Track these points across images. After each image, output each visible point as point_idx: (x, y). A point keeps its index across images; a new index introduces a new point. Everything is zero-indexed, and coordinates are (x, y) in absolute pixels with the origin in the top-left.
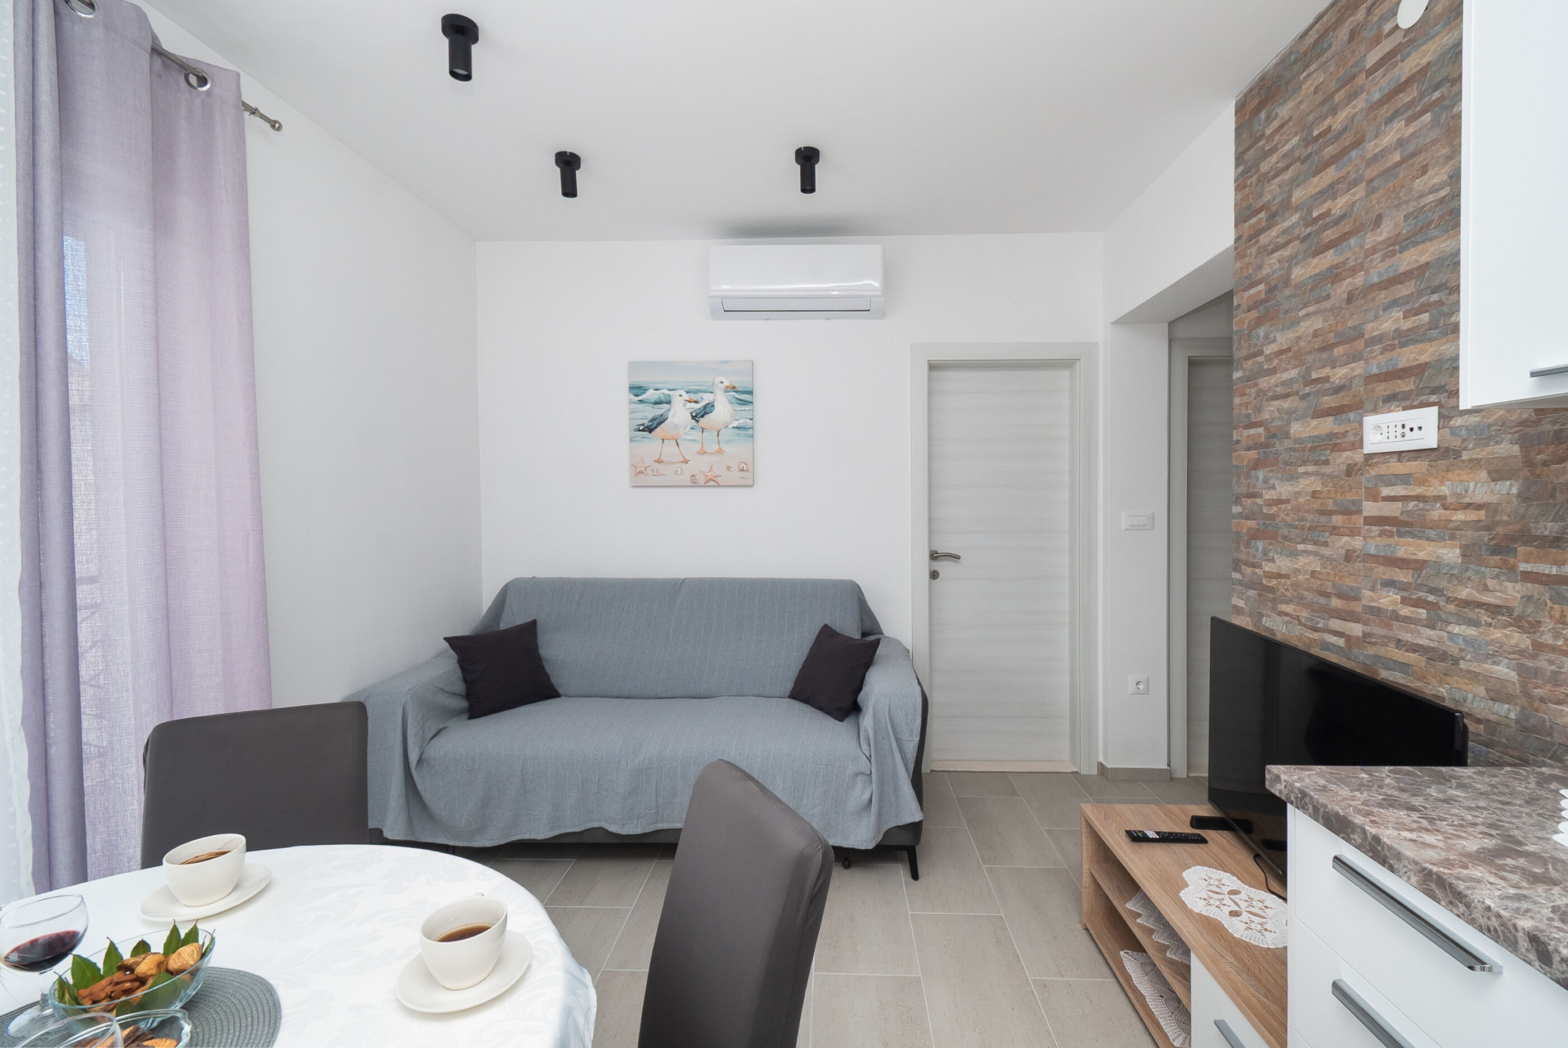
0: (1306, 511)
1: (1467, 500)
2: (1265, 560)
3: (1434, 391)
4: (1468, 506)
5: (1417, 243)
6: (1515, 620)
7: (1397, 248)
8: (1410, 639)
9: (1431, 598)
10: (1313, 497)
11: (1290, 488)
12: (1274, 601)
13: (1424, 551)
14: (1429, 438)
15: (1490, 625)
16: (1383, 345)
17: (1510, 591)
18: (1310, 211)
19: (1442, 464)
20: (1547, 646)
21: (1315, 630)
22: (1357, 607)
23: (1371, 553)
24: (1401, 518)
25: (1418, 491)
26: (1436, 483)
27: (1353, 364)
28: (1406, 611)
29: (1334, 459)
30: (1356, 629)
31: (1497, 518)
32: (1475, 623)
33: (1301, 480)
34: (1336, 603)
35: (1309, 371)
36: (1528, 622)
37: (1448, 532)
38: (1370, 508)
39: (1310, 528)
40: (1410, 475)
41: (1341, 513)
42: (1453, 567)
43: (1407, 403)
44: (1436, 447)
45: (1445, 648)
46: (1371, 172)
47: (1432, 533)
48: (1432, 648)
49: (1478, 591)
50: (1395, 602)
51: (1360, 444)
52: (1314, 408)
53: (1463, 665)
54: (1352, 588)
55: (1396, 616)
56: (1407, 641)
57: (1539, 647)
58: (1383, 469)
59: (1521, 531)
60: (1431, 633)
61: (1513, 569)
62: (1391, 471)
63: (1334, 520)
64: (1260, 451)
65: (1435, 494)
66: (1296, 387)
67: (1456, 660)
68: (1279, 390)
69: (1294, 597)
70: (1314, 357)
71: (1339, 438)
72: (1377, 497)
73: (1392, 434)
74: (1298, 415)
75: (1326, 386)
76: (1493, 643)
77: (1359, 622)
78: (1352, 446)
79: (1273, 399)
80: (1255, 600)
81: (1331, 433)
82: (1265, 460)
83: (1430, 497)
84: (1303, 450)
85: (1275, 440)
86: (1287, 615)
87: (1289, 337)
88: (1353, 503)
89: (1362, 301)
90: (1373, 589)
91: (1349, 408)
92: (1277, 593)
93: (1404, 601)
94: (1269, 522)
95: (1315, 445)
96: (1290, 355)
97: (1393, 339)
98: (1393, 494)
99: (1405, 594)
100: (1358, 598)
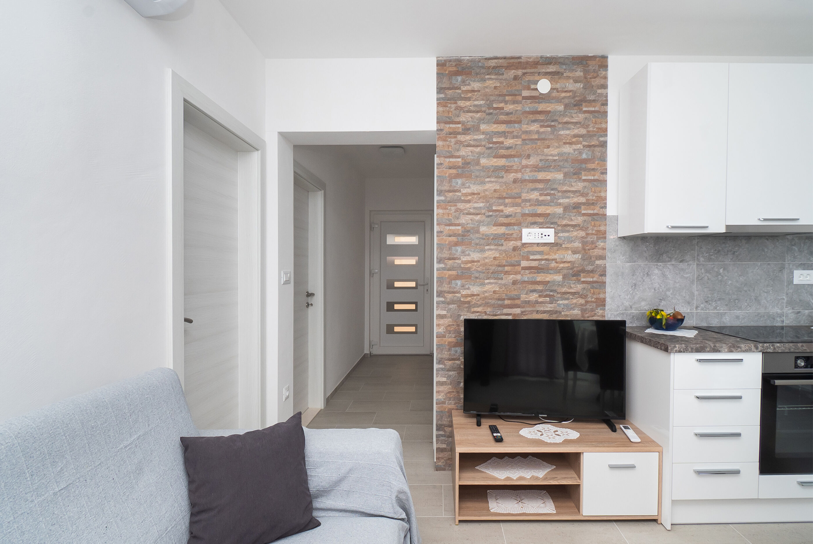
0: (490, 265)
1: (565, 260)
2: (462, 290)
3: (552, 224)
4: (564, 262)
5: (546, 171)
6: (580, 296)
7: (537, 169)
8: (543, 310)
9: (551, 293)
10: (494, 259)
11: (479, 256)
12: (471, 308)
13: (549, 278)
14: (551, 239)
15: (572, 299)
16: (530, 203)
17: (579, 287)
18: (491, 137)
19: (555, 248)
20: (590, 301)
21: (496, 315)
22: (517, 302)
23: (526, 280)
24: (539, 267)
25: (546, 257)
26: (553, 254)
28: (540, 300)
29: (506, 244)
30: (518, 311)
31: (575, 266)
32: (567, 299)
33: (487, 252)
34: (507, 302)
35: (491, 205)
36: (583, 295)
37: (557, 271)
38: (524, 264)
39: (492, 273)
40: (543, 252)
41: (509, 266)
42: (559, 282)
43: (541, 226)
44: (554, 242)
45: (556, 310)
46: (524, 136)
47: (551, 272)
48: (552, 310)
49: (568, 289)
50: (536, 297)
51: (521, 238)
52: (495, 222)
53: (563, 313)
54: (516, 295)
55: (537, 302)
56: (541, 310)
57: (587, 302)
58: (530, 249)
59: (582, 269)
60: (550, 305)
61: (580, 280)
62: (534, 250)
63: (506, 268)
64: (459, 238)
65: (553, 258)
66: (483, 211)
67: (560, 313)
68: (472, 211)
69: (483, 304)
70: (494, 200)
71: (508, 235)
72: (528, 259)
73: (537, 237)
74: (484, 224)
75: (501, 214)
76: (573, 304)
77: (519, 308)
78: (516, 239)
79: (468, 214)
80: (456, 309)
81: (504, 233)
82: (463, 242)
83: (550, 259)
84: (488, 239)
85: (469, 233)
86: (478, 312)
87: (479, 188)
88: (516, 261)
89: (521, 184)
90: (526, 294)
91: (514, 224)
92: (471, 304)
93: (540, 296)
94: (466, 271)
95: (495, 237)
96: (479, 196)
97: (535, 202)
98: (535, 258)
99: (540, 294)
100: (519, 299)
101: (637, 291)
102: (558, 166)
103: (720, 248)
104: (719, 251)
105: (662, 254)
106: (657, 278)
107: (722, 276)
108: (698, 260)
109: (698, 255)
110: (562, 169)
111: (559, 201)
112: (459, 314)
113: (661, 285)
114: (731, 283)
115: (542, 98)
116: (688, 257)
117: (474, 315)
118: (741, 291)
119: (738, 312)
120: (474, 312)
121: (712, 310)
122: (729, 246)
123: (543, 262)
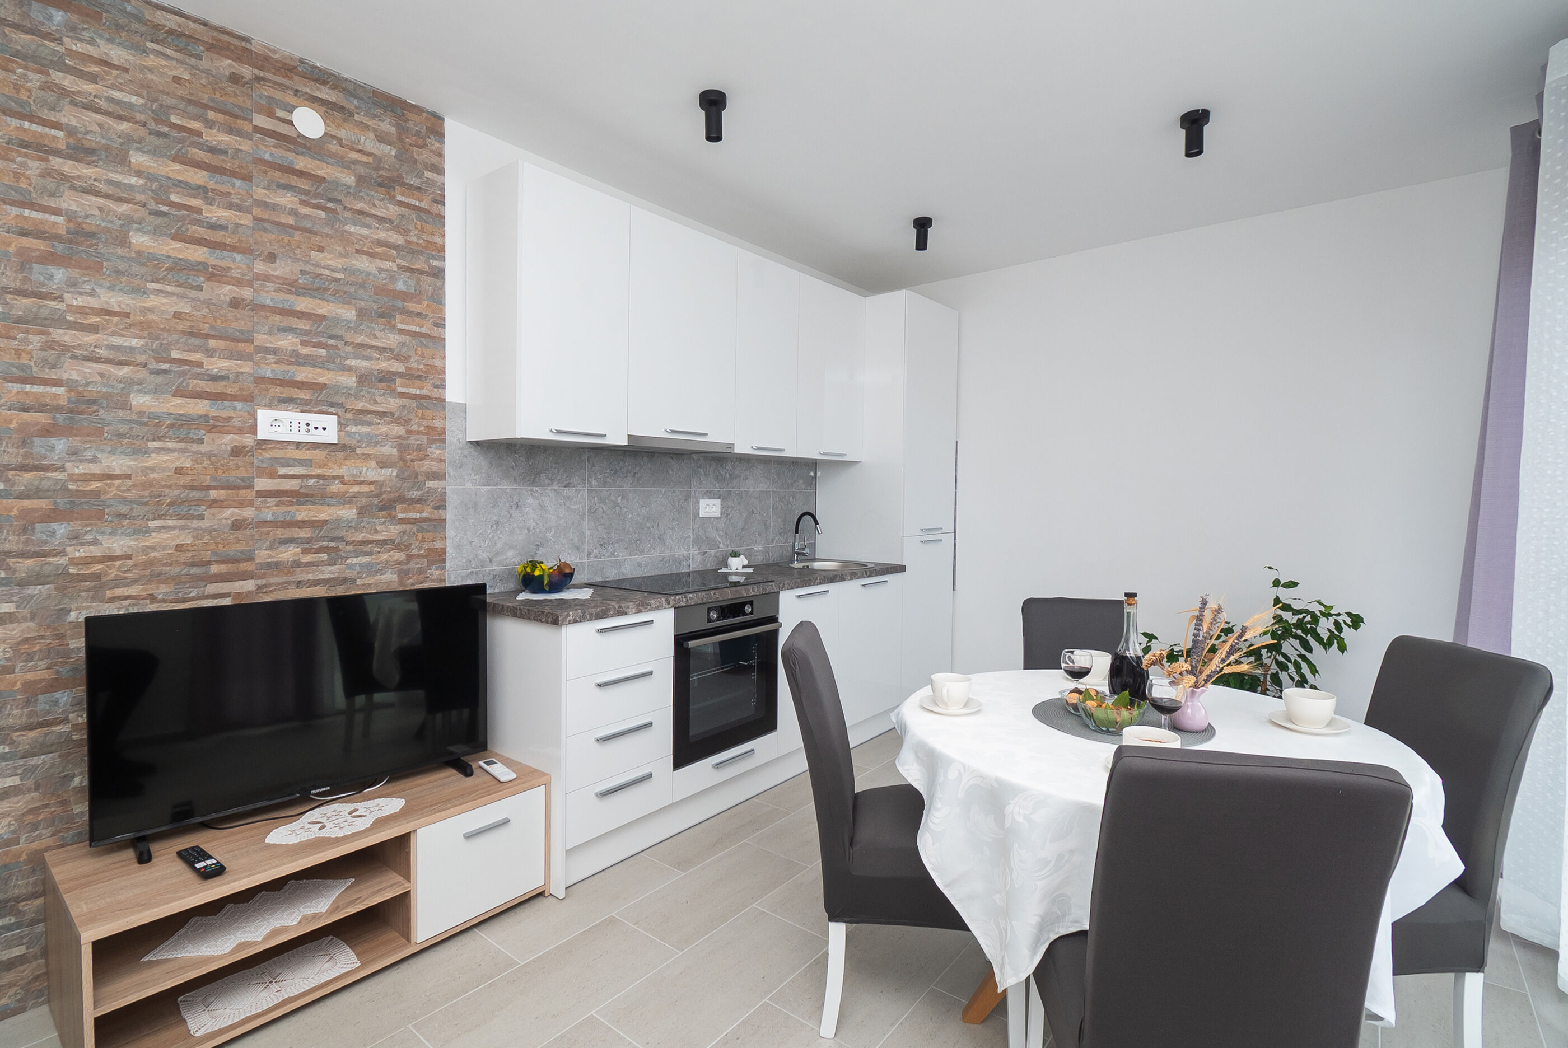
0: (163, 487)
1: (362, 479)
2: (73, 546)
3: (332, 405)
4: (361, 483)
5: (315, 297)
6: (395, 546)
7: (293, 289)
8: (311, 578)
9: (332, 545)
10: (176, 473)
11: (133, 463)
13: (325, 513)
14: (331, 436)
15: (379, 552)
16: (277, 357)
17: (393, 530)
18: (165, 190)
19: (340, 455)
20: (415, 555)
21: (184, 600)
22: (246, 566)
23: (268, 519)
24: (302, 491)
25: (319, 471)
26: (335, 467)
27: (239, 362)
28: (306, 558)
29: (212, 440)
30: (248, 586)
31: (383, 490)
32: (370, 554)
33: (153, 455)
34: (214, 569)
35: (166, 347)
36: (403, 545)
37: (345, 500)
38: (262, 484)
39: (172, 504)
40: (311, 460)
41: (222, 488)
42: (351, 522)
43: (305, 408)
44: (336, 443)
45: (344, 575)
46: (258, 212)
47: (332, 501)
48: (333, 578)
49: (371, 534)
50: (296, 554)
51: (253, 430)
52: (178, 387)
53: (359, 582)
54: (242, 552)
55: (297, 564)
56: (309, 580)
57: (410, 557)
58: (279, 454)
59: (399, 496)
60: (330, 568)
61: (394, 518)
62: (288, 456)
63: (213, 494)
64: (57, 415)
65: (334, 474)
66: (141, 358)
67: (353, 581)
68: (103, 353)
69: (142, 577)
70: (175, 337)
71: (218, 421)
72: (273, 475)
73: (295, 429)
74: (144, 388)
75: (198, 370)
76: (381, 563)
77: (252, 578)
78: (240, 431)
79: (89, 360)
80: (49, 596)
81: (206, 415)
82: (72, 428)
83: (329, 476)
84: (157, 425)
85: (96, 408)
86: (127, 598)
87: (127, 302)
88: (242, 479)
89: (251, 313)
90: (271, 548)
91: (234, 398)
92: (104, 579)
93: (305, 552)
94: (83, 500)
95: (179, 422)
96: (128, 321)
97: (290, 356)
98: (292, 473)
99: (306, 546)
100: (251, 559)
101: (501, 533)
102: (345, 293)
103: (617, 467)
104: (616, 472)
105: (539, 473)
106: (531, 510)
107: (621, 508)
108: (590, 483)
109: (589, 477)
110: (353, 300)
111: (348, 362)
112: (62, 606)
113: (538, 522)
114: (631, 518)
115: (305, 147)
116: (575, 480)
117: (117, 604)
118: (643, 529)
119: (639, 558)
120: (114, 598)
121: (608, 557)
122: (629, 465)
123: (311, 482)
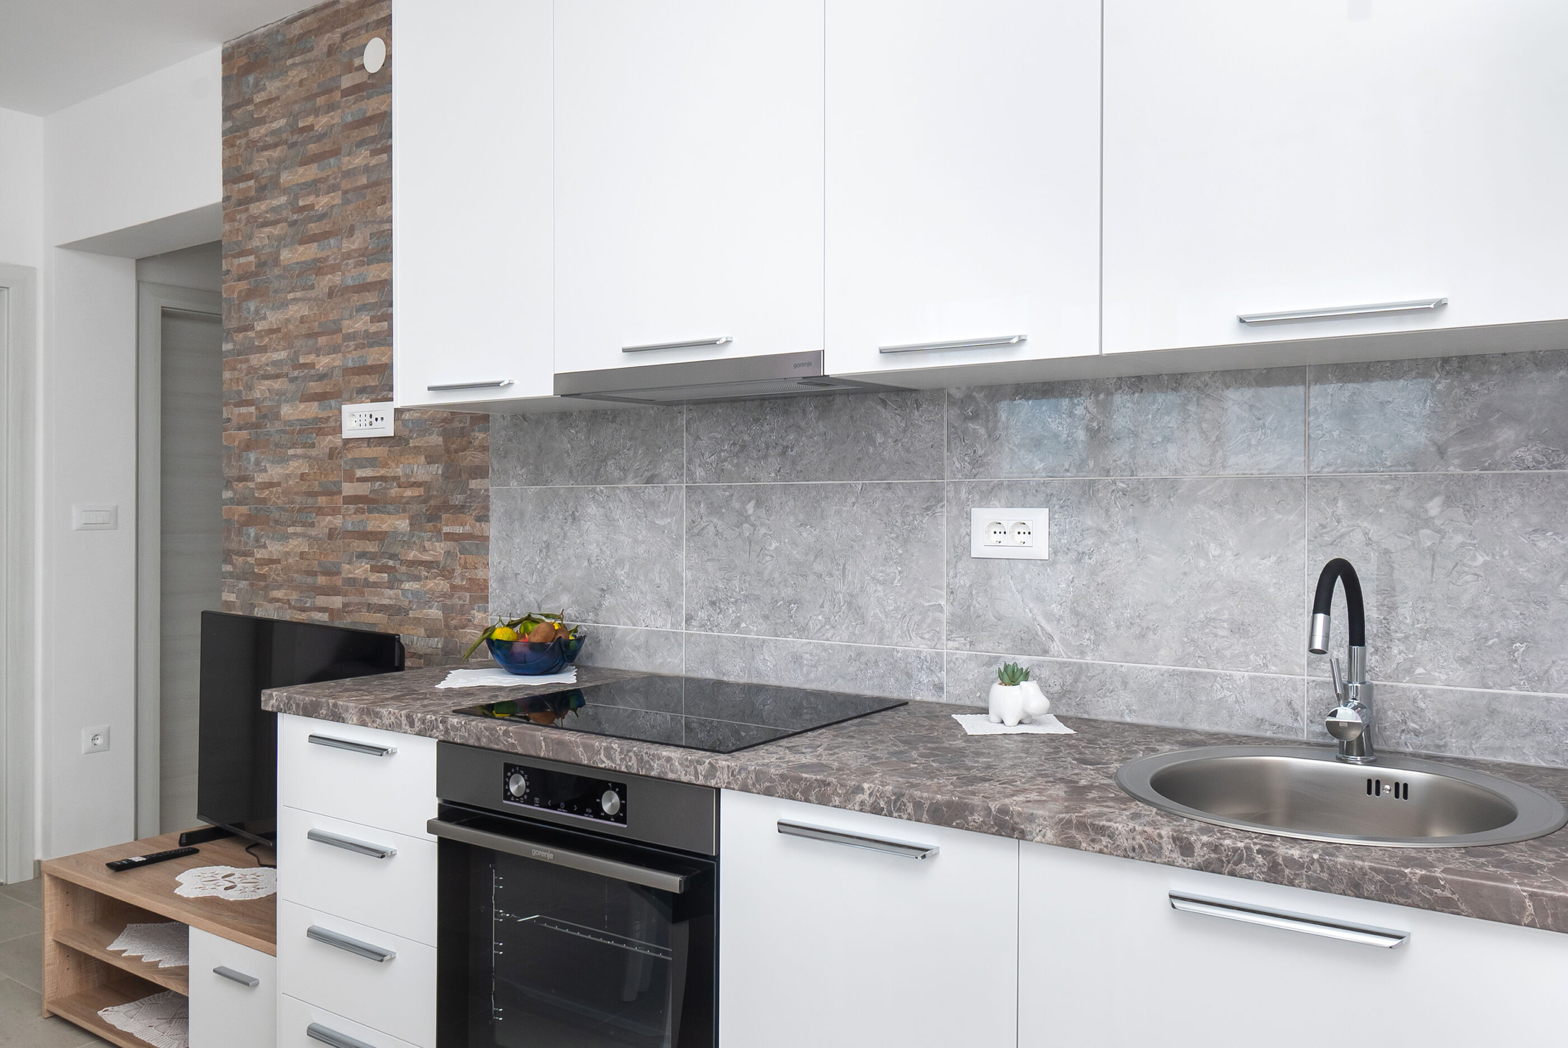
0: (296, 493)
1: (413, 480)
2: (256, 547)
4: (413, 485)
5: (379, 261)
6: (441, 571)
7: (365, 260)
8: (377, 602)
9: (391, 563)
10: (301, 480)
11: (281, 471)
12: (266, 588)
13: (386, 523)
14: (388, 428)
15: (427, 578)
16: (355, 342)
17: (438, 549)
18: (296, 198)
19: (397, 449)
20: (457, 587)
21: (303, 610)
22: (338, 581)
23: (349, 529)
24: (371, 496)
25: (382, 472)
26: (393, 465)
27: (334, 355)
28: (373, 578)
29: (319, 443)
30: (337, 602)
31: (431, 493)
32: (418, 579)
33: (290, 462)
34: (321, 580)
35: (296, 354)
36: (448, 571)
37: (401, 506)
38: (348, 489)
39: (299, 511)
40: (376, 459)
41: (325, 494)
42: (404, 535)
43: (373, 397)
44: (393, 435)
45: (399, 604)
46: (346, 185)
47: (390, 507)
48: (392, 606)
49: (420, 552)
50: (366, 571)
51: (338, 429)
52: (302, 392)
53: (411, 614)
54: (334, 564)
55: (367, 583)
56: (375, 604)
57: (453, 587)
58: (356, 453)
59: (444, 502)
60: (391, 593)
61: (439, 531)
62: (363, 455)
63: (320, 500)
64: (252, 431)
65: (393, 475)
66: (285, 369)
67: (407, 612)
68: (270, 369)
69: (285, 581)
70: (301, 342)
71: (321, 422)
72: (353, 478)
73: (362, 423)
74: (287, 397)
75: (311, 372)
76: (428, 592)
77: (340, 594)
78: (335, 431)
79: (265, 378)
80: (247, 591)
81: (315, 418)
82: (257, 441)
83: (389, 478)
84: (292, 432)
85: (266, 421)
86: (278, 600)
87: (280, 317)
88: (335, 483)
89: (338, 300)
90: (351, 562)
91: (330, 395)
92: (269, 580)
93: (373, 569)
94: (261, 506)
95: (301, 428)
97: (364, 338)
98: (364, 475)
99: (374, 563)
100: (340, 572)
101: (552, 563)
103: (746, 438)
104: (744, 447)
105: (605, 460)
106: (593, 527)
107: (753, 525)
108: (691, 475)
109: (690, 461)
112: (252, 601)
113: (604, 548)
115: (373, 85)
116: (665, 469)
117: (272, 606)
120: (273, 599)
122: (772, 430)
123: (376, 485)
